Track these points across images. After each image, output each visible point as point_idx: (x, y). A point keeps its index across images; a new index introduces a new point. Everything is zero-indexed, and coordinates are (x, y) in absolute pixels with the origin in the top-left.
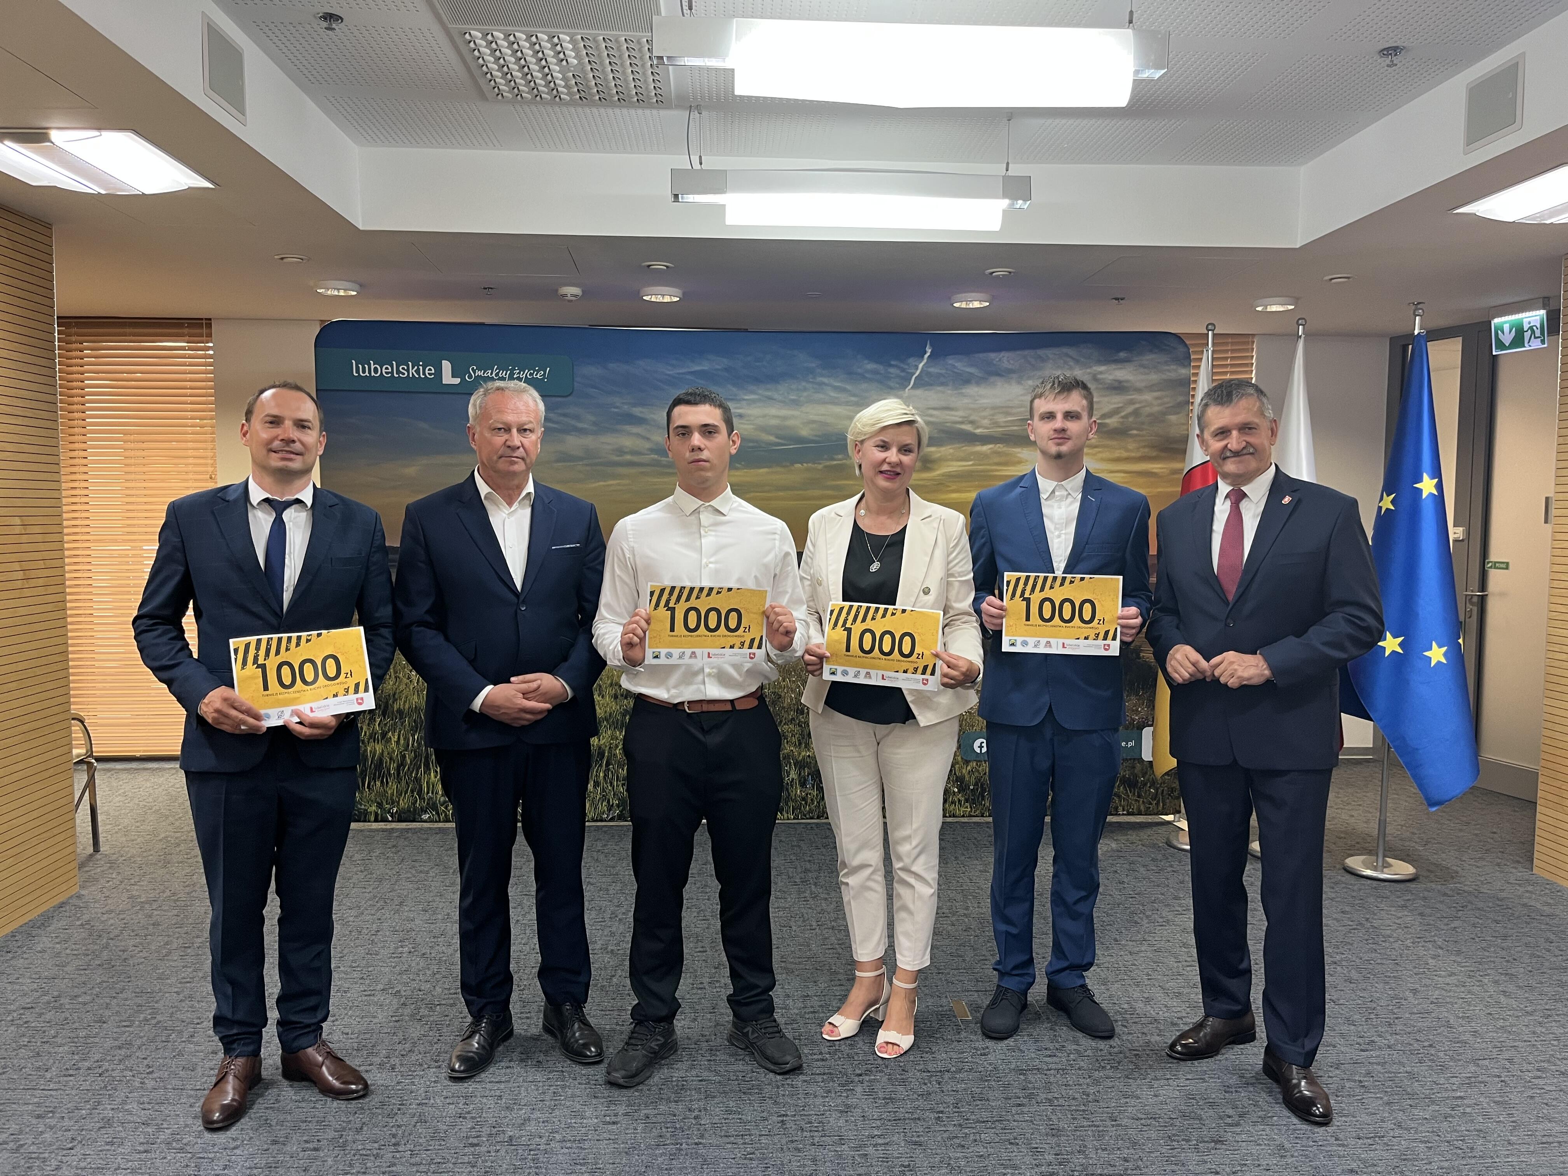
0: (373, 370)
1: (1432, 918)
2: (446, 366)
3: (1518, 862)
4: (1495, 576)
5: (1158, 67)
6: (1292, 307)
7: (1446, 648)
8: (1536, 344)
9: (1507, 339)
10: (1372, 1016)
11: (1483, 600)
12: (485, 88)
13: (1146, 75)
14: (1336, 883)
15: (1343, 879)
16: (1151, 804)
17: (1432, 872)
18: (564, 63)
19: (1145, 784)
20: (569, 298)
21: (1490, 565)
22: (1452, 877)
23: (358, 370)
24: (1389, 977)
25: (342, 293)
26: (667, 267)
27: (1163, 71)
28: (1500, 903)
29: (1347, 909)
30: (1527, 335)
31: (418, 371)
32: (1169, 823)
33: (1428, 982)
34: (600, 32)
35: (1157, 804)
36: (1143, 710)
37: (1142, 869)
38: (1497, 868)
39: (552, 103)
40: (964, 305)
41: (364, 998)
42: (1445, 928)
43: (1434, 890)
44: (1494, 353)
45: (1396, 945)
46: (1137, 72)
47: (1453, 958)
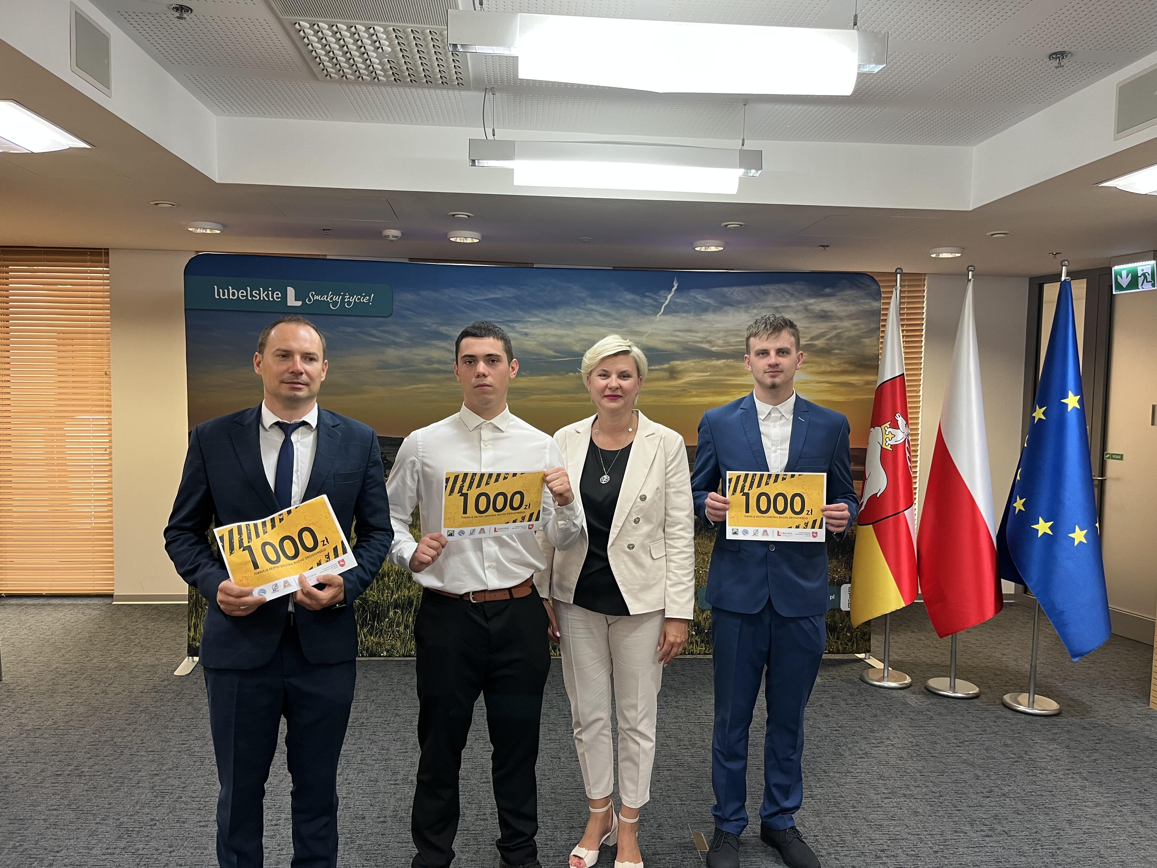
0: (232, 294)
1: (1077, 750)
2: (291, 292)
3: (1137, 697)
4: (1112, 465)
5: (878, 63)
6: (959, 255)
7: (1086, 531)
8: (1148, 287)
9: (1124, 282)
10: (1039, 847)
11: (1102, 483)
12: (316, 70)
13: (866, 69)
14: (998, 717)
15: (1003, 714)
16: (848, 645)
17: (1072, 707)
18: (380, 50)
19: (843, 629)
20: (391, 238)
21: (1108, 456)
22: (1088, 712)
23: (220, 294)
24: (1049, 808)
25: (208, 231)
26: (468, 216)
27: (882, 66)
28: (1127, 735)
29: (1009, 742)
30: (1141, 280)
31: (267, 295)
32: (861, 660)
33: (1080, 813)
34: (409, 25)
35: (852, 645)
36: (842, 571)
37: (843, 703)
38: (1121, 703)
39: (371, 83)
40: (703, 249)
41: (199, 829)
42: (1087, 759)
43: (1074, 723)
44: (1114, 293)
45: (1051, 777)
46: (859, 66)
47: (1096, 789)
